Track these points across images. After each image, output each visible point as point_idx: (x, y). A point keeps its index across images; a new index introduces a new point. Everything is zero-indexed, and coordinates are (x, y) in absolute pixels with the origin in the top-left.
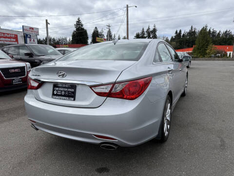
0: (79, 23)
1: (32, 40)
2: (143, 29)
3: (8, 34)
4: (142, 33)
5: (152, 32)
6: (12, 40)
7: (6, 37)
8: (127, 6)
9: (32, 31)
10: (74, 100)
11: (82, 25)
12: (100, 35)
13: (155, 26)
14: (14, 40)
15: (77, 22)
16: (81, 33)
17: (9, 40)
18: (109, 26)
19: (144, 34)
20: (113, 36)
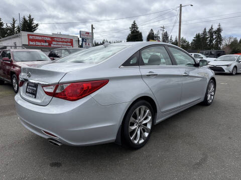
0: (134, 26)
1: (88, 43)
2: (205, 29)
3: (65, 39)
4: (203, 34)
5: (215, 32)
6: (68, 44)
7: (63, 42)
8: (181, 5)
9: (87, 36)
10: (35, 98)
11: (137, 28)
12: (156, 37)
13: (219, 26)
14: (70, 44)
15: (133, 25)
16: (136, 35)
17: (66, 44)
18: (163, 28)
19: (206, 35)
20: (169, 38)
